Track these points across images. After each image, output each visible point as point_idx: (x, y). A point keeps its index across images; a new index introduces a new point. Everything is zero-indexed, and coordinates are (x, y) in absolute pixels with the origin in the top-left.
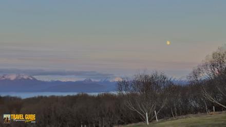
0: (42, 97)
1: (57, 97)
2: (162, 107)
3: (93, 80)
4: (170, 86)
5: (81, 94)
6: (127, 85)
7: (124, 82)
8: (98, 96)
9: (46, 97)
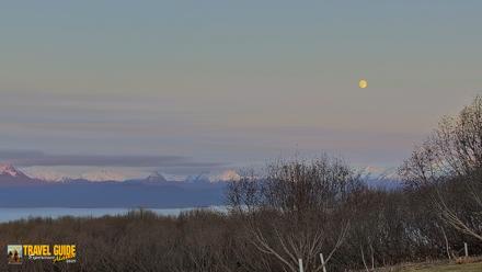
0: (39, 221)
1: (79, 219)
2: (340, 243)
3: (168, 177)
4: (357, 193)
5: (137, 210)
6: (251, 191)
7: (244, 183)
8: (181, 217)
9: (49, 221)
